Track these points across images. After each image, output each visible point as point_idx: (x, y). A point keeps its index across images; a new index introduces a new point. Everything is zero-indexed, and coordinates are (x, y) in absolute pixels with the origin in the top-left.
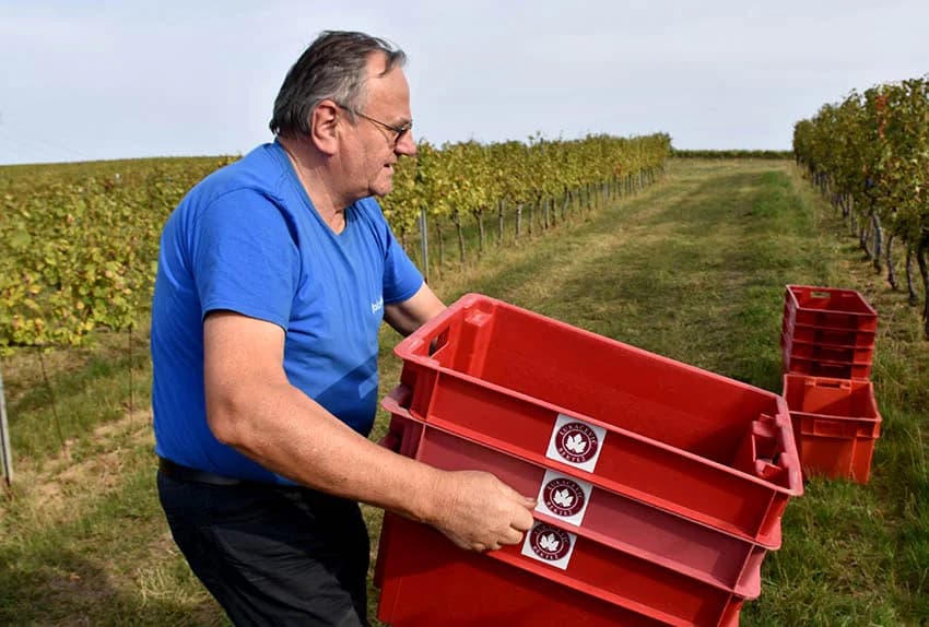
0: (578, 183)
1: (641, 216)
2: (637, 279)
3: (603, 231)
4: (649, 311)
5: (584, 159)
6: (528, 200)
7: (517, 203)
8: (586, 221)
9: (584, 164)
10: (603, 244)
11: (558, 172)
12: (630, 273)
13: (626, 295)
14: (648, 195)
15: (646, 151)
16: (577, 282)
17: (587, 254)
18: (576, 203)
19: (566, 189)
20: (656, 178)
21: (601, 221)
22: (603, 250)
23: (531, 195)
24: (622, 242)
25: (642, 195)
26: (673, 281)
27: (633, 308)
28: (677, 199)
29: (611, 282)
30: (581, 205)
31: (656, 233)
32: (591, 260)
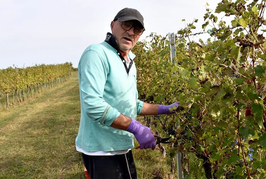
0: (33, 83)
1: (57, 94)
2: (51, 119)
3: (41, 102)
4: (53, 131)
5: (34, 74)
6: (11, 91)
7: (6, 93)
8: (37, 98)
9: (35, 76)
10: (40, 107)
11: (23, 80)
12: (48, 117)
13: (45, 126)
14: (62, 86)
15: (61, 70)
16: (27, 123)
17: (34, 111)
18: (33, 91)
19: (27, 86)
20: (66, 79)
21: (42, 98)
22: (40, 109)
23: (12, 89)
24: (48, 105)
25: (60, 86)
26: (64, 119)
27: (47, 131)
28: (72, 87)
29: (40, 122)
30: (35, 92)
31: (61, 101)
32: (35, 113)
